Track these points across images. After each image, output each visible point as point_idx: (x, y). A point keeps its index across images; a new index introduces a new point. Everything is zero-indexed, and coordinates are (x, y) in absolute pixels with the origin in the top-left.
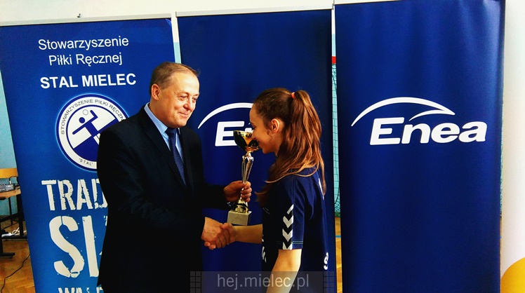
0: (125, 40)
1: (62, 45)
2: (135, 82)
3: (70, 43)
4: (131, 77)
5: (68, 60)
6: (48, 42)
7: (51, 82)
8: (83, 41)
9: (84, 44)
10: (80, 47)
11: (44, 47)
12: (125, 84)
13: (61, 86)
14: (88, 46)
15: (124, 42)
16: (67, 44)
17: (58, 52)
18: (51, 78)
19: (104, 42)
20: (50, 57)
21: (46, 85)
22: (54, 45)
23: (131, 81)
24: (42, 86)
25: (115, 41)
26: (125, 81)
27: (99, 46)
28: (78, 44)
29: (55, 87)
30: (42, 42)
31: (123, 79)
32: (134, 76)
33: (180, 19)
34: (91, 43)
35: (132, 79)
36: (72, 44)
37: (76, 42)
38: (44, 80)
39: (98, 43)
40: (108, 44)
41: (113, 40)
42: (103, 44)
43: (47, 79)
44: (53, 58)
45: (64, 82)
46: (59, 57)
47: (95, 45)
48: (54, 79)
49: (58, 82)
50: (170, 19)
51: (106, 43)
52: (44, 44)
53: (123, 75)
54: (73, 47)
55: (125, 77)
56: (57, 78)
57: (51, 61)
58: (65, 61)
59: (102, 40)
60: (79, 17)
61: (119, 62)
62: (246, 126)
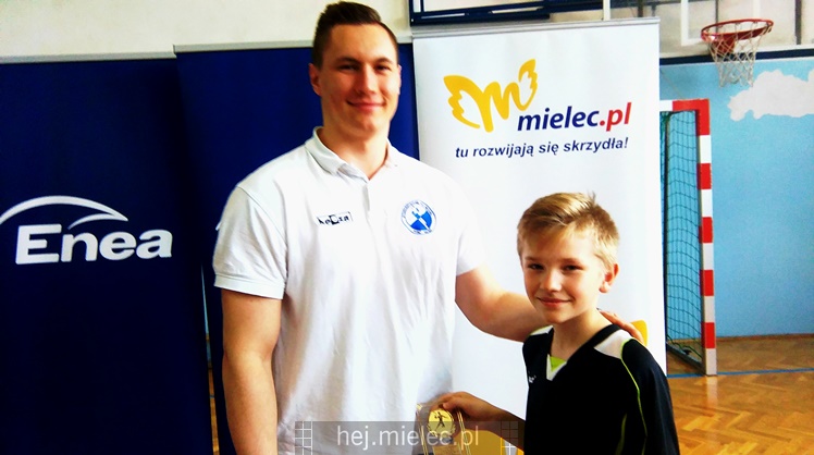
62: (65, 231)
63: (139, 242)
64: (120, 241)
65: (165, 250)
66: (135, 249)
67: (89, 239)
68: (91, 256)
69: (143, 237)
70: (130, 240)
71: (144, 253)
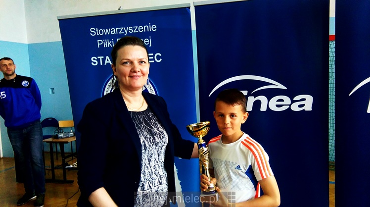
0: (154, 27)
1: (107, 32)
2: (161, 60)
3: (113, 30)
4: (158, 56)
5: (112, 43)
6: (97, 30)
7: (98, 60)
8: (122, 28)
9: (123, 30)
10: (120, 33)
11: (94, 33)
12: (153, 61)
13: (105, 64)
14: (126, 32)
15: (153, 28)
16: (111, 31)
17: (104, 37)
18: (98, 57)
19: (138, 28)
20: (98, 41)
21: (95, 63)
22: (101, 31)
23: (158, 59)
24: (92, 63)
25: (146, 28)
26: (154, 59)
27: (134, 32)
28: (119, 30)
29: (101, 64)
30: (93, 30)
31: (152, 58)
32: (160, 55)
33: (197, 7)
34: (128, 30)
35: (158, 58)
36: (114, 31)
37: (117, 29)
38: (94, 59)
39: (134, 29)
40: (141, 30)
41: (145, 27)
42: (137, 30)
43: (96, 59)
44: (100, 42)
45: (108, 60)
46: (105, 41)
47: (131, 31)
48: (101, 58)
49: (104, 60)
50: (189, 8)
51: (139, 29)
52: (94, 32)
53: (152, 54)
54: (115, 33)
55: (154, 56)
56: (103, 57)
57: (99, 44)
58: (109, 44)
59: (137, 27)
60: (119, 9)
61: (149, 44)
62: (249, 95)
63: (293, 102)
64: (282, 100)
65: (308, 107)
66: (290, 105)
67: (263, 99)
68: (263, 108)
69: (295, 99)
70: (287, 100)
71: (295, 107)
